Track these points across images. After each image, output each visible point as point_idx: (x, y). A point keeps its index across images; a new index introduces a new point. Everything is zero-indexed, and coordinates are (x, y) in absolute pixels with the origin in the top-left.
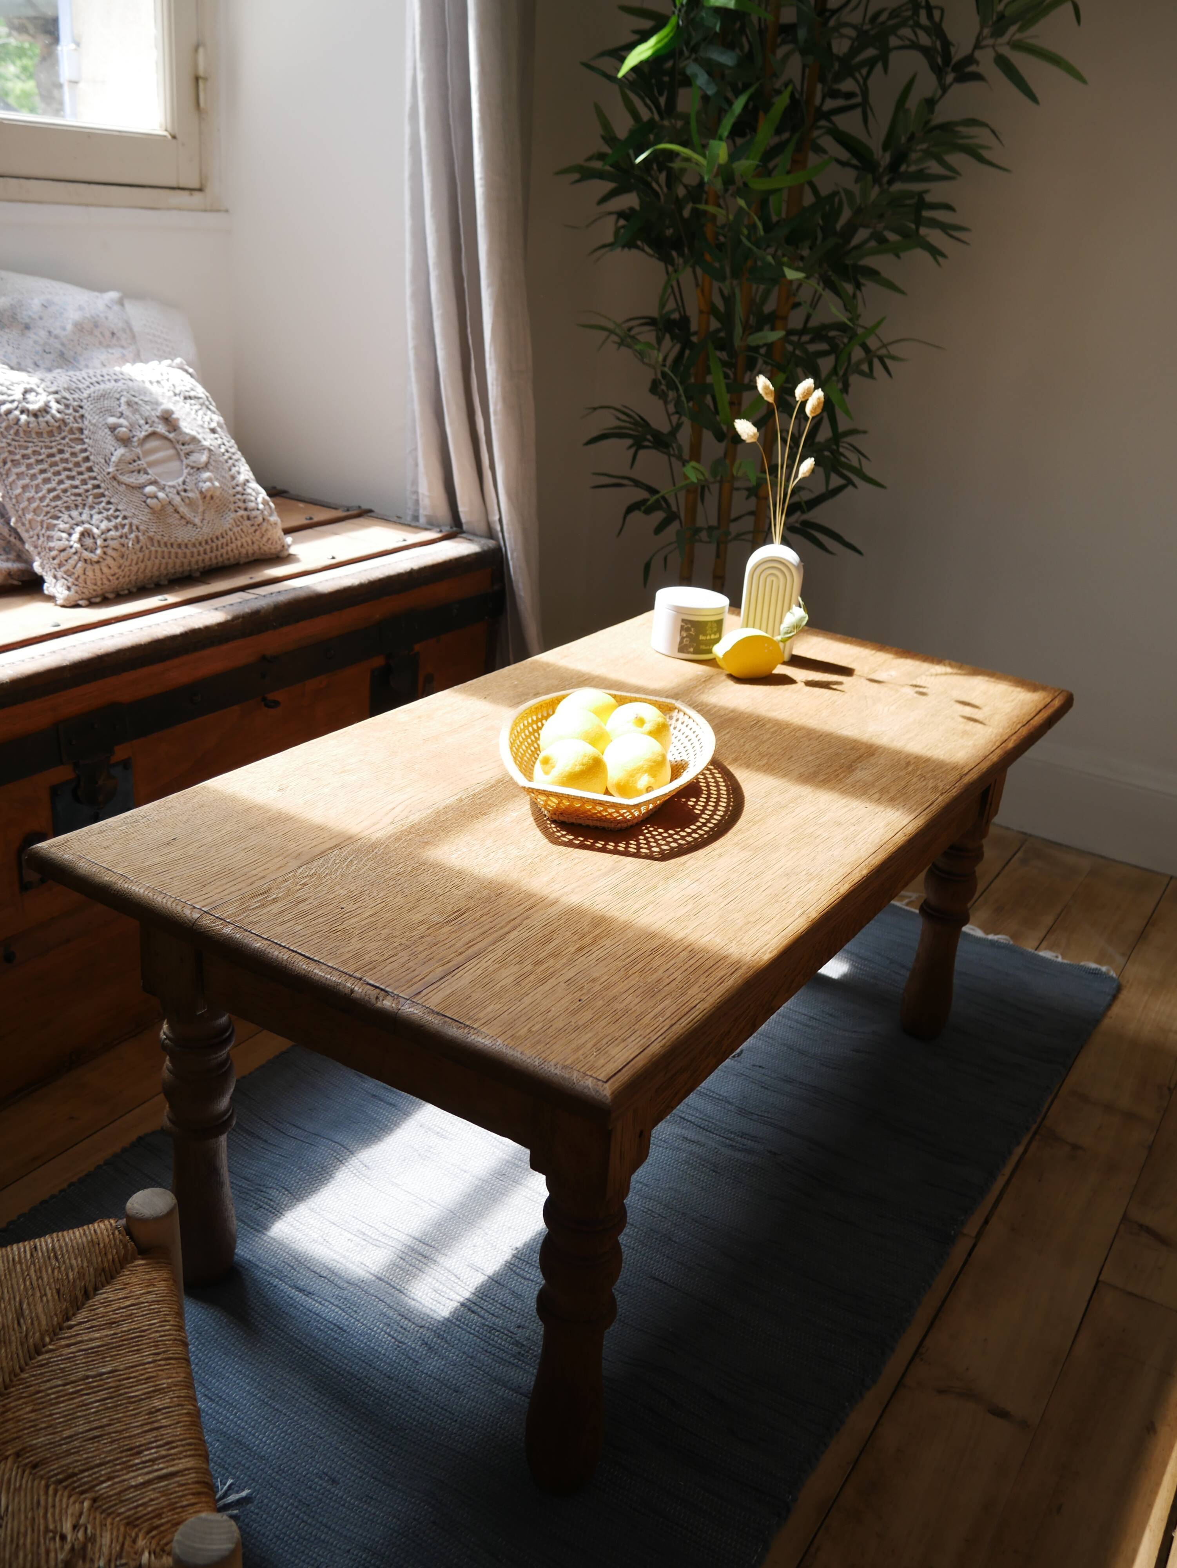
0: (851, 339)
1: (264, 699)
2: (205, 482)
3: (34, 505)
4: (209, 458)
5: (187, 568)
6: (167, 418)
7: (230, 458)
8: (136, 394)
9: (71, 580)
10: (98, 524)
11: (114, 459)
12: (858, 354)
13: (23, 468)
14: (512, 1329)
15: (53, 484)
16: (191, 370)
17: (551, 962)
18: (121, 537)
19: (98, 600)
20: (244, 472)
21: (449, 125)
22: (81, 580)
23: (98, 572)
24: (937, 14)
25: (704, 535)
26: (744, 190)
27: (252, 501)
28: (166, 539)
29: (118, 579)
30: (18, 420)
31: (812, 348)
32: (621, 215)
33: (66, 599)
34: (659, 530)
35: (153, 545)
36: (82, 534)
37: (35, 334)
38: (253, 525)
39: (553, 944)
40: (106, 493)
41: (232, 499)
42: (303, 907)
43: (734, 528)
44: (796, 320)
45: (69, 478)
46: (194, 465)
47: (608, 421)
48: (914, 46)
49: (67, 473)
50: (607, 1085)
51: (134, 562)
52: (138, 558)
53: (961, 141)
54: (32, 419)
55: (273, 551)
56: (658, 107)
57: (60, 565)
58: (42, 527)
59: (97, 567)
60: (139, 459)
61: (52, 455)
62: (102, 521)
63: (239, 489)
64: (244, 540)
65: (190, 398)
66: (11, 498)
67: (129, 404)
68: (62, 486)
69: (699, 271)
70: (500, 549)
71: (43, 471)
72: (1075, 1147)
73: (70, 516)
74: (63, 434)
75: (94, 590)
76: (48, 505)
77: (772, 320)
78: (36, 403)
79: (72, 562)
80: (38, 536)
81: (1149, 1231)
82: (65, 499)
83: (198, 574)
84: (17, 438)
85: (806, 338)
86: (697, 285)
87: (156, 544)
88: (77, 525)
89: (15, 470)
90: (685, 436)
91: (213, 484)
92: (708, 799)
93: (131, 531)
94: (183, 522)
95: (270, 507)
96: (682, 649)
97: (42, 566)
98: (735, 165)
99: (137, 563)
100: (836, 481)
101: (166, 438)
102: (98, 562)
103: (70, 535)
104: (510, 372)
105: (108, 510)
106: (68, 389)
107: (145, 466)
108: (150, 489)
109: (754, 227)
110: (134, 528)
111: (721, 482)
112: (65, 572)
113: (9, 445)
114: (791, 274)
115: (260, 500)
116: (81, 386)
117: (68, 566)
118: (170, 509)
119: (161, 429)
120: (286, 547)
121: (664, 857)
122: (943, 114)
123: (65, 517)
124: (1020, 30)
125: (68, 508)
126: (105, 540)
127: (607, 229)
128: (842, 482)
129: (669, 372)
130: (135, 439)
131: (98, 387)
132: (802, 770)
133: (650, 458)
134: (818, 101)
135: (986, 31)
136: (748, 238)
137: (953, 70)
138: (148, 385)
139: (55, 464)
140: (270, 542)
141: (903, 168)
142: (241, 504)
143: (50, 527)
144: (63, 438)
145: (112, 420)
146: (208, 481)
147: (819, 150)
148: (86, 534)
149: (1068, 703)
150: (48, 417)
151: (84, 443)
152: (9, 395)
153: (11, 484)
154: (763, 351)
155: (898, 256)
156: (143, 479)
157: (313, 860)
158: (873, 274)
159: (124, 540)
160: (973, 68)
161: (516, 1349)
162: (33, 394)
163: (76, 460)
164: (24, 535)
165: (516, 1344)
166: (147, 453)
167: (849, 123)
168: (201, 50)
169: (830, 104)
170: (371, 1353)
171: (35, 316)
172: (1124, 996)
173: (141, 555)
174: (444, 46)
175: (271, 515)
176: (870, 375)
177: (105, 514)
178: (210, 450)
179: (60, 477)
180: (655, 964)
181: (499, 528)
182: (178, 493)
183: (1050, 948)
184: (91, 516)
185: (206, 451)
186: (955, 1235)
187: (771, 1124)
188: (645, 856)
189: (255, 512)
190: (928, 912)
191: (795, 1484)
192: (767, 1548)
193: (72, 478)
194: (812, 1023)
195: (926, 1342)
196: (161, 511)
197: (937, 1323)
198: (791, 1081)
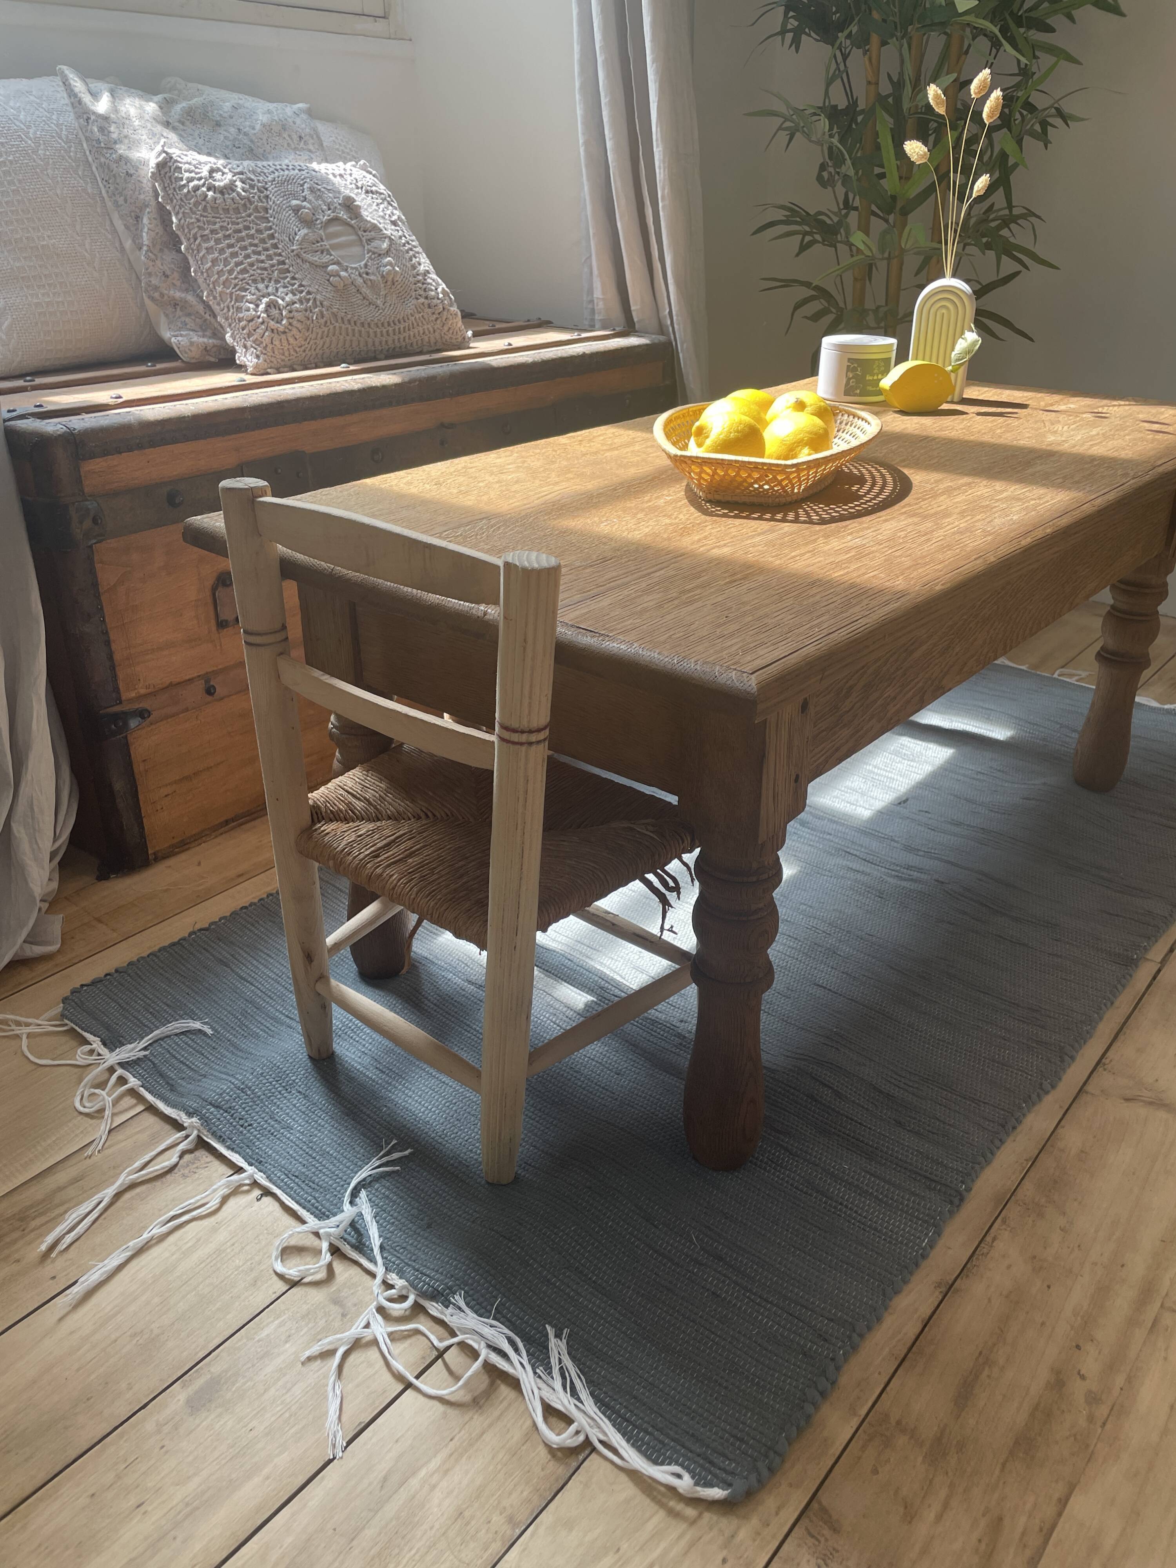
2: (385, 266)
3: (224, 278)
4: (390, 245)
6: (349, 205)
7: (411, 249)
8: (320, 183)
9: (259, 349)
10: (284, 298)
11: (297, 238)
13: (212, 243)
14: (674, 1023)
15: (240, 258)
16: (374, 172)
17: (698, 591)
18: (306, 310)
19: (286, 370)
20: (425, 263)
22: (269, 349)
23: (285, 343)
27: (432, 290)
28: (349, 317)
29: (304, 351)
30: (207, 196)
33: (256, 367)
35: (337, 322)
36: (268, 305)
37: (226, 131)
38: (433, 313)
39: (701, 579)
40: (291, 269)
41: (413, 287)
45: (255, 253)
46: (376, 250)
49: (253, 248)
50: (753, 677)
51: (319, 336)
52: (323, 332)
54: (218, 195)
55: (454, 342)
57: (249, 335)
58: (231, 298)
59: (283, 337)
60: (322, 240)
61: (240, 231)
62: (287, 294)
63: (420, 278)
64: (425, 327)
65: (372, 192)
66: (202, 273)
67: (312, 190)
68: (249, 260)
70: (670, 342)
71: (230, 246)
73: (257, 288)
74: (249, 212)
75: (283, 360)
76: (236, 278)
78: (221, 180)
79: (260, 332)
80: (228, 307)
82: (252, 272)
84: (206, 214)
87: (340, 321)
88: (264, 296)
89: (205, 245)
91: (394, 268)
92: (873, 484)
93: (315, 306)
94: (366, 303)
95: (451, 299)
97: (233, 336)
99: (322, 338)
101: (348, 224)
102: (284, 332)
103: (257, 306)
104: (676, 155)
105: (293, 285)
106: (253, 172)
107: (328, 247)
108: (332, 268)
110: (318, 303)
111: (889, 258)
112: (254, 342)
113: (198, 221)
115: (440, 290)
116: (266, 171)
117: (257, 336)
118: (353, 289)
119: (343, 215)
120: (467, 340)
123: (253, 290)
125: (255, 281)
126: (290, 312)
129: (837, 144)
130: (318, 222)
131: (282, 173)
132: (975, 466)
138: (331, 176)
139: (242, 239)
140: (451, 332)
142: (422, 293)
143: (240, 299)
144: (249, 216)
145: (295, 203)
146: (389, 265)
148: (272, 306)
150: (234, 195)
151: (269, 221)
152: (196, 174)
153: (201, 259)
156: (325, 259)
159: (308, 314)
162: (220, 173)
163: (261, 236)
164: (216, 308)
166: (331, 235)
170: (536, 1038)
171: (225, 115)
173: (325, 329)
175: (451, 305)
177: (290, 288)
178: (390, 238)
179: (247, 252)
181: (669, 322)
182: (360, 275)
184: (277, 289)
185: (387, 240)
186: (1138, 960)
187: (937, 859)
188: (804, 522)
189: (435, 301)
190: (1105, 657)
191: (969, 1176)
192: (939, 1233)
193: (259, 253)
194: (980, 777)
195: (1110, 1054)
196: (344, 290)
197: (1121, 1037)
198: (958, 824)
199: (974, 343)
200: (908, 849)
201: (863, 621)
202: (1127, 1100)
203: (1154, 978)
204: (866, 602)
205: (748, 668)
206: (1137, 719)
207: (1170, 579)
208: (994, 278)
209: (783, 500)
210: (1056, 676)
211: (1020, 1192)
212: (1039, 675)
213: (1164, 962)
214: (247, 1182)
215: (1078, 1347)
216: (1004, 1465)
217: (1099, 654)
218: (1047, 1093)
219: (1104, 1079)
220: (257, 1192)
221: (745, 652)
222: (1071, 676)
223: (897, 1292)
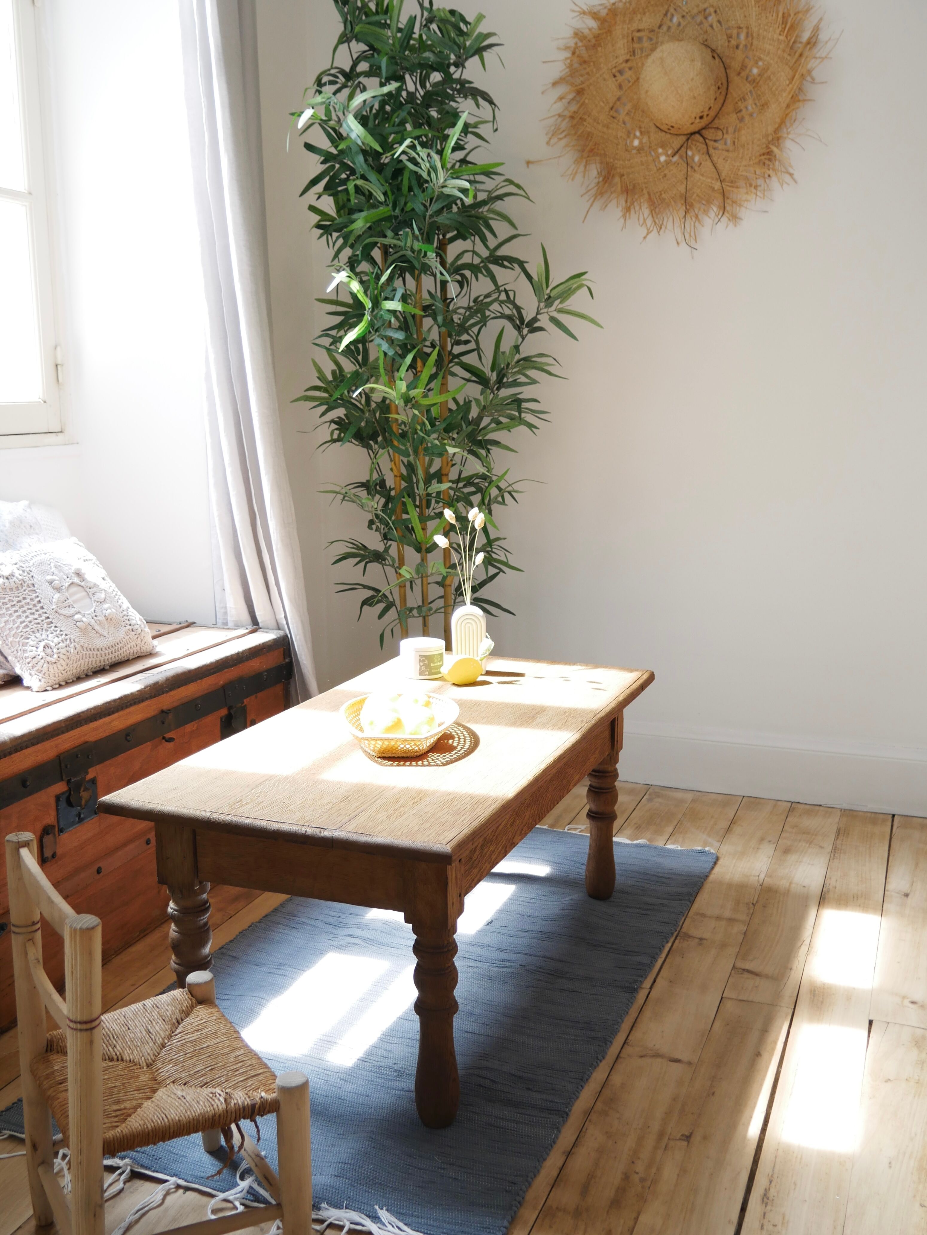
0: (490, 483)
1: (164, 738)
2: (106, 610)
3: (14, 632)
4: (105, 595)
5: (103, 663)
6: (78, 574)
7: (116, 595)
8: (58, 561)
9: (40, 675)
10: (53, 640)
11: (54, 600)
12: (494, 492)
13: (4, 611)
15: (23, 619)
16: (82, 544)
17: (402, 809)
18: (66, 646)
19: (57, 686)
20: (125, 603)
21: (232, 382)
22: (46, 675)
23: (56, 669)
24: (511, 294)
25: (415, 612)
26: (416, 406)
27: (133, 620)
28: (90, 646)
29: (66, 672)
31: (466, 490)
32: (333, 421)
33: (38, 688)
34: (381, 616)
35: (83, 651)
36: (44, 647)
38: (135, 635)
39: (400, 803)
40: (53, 621)
41: (122, 619)
42: (262, 805)
43: (434, 606)
44: (453, 474)
45: (31, 614)
46: (98, 600)
47: (342, 549)
48: (503, 316)
49: (30, 611)
50: (448, 846)
52: (76, 659)
53: (538, 365)
54: (6, 581)
55: (148, 650)
56: (358, 362)
57: (33, 667)
58: (19, 645)
59: (55, 665)
60: (68, 599)
61: (19, 601)
62: (54, 638)
63: (125, 613)
64: (131, 644)
65: (87, 560)
67: (56, 567)
68: (28, 619)
69: (391, 451)
70: (287, 636)
71: (16, 611)
72: (701, 939)
73: (36, 637)
74: (24, 588)
75: (55, 681)
76: (21, 631)
77: (439, 476)
78: (6, 571)
79: (40, 664)
80: (17, 651)
81: (749, 971)
82: (31, 627)
83: (108, 667)
85: (461, 485)
86: (391, 461)
87: (85, 650)
88: (40, 641)
90: (393, 551)
91: (111, 611)
92: (459, 739)
93: (71, 643)
94: (98, 635)
95: (144, 623)
96: (421, 673)
97: (21, 669)
98: (410, 392)
99: (76, 662)
100: (492, 571)
101: (80, 585)
102: (55, 663)
103: (37, 648)
104: (284, 524)
105: (56, 631)
106: (21, 561)
107: (72, 603)
108: (77, 617)
109: (424, 424)
110: (72, 641)
111: (422, 577)
112: (37, 671)
114: (451, 450)
115: (137, 619)
116: (27, 559)
117: (38, 667)
118: (90, 628)
119: (76, 580)
120: (154, 647)
121: (443, 765)
122: (525, 351)
123: (33, 638)
124: (560, 303)
125: (33, 632)
126: (58, 649)
127: (326, 432)
128: (497, 571)
129: (381, 513)
130: (64, 587)
131: (37, 559)
133: (374, 567)
134: (449, 348)
135: (542, 305)
136: (421, 430)
137: (526, 327)
138: (63, 555)
139: (22, 606)
140: (146, 645)
141: (505, 380)
142: (127, 622)
143: (24, 645)
144: (25, 591)
145: (49, 578)
146: (108, 609)
147: (454, 375)
148: (46, 647)
149: (651, 678)
150: (15, 579)
151: (36, 592)
154: (434, 495)
155: (510, 431)
156: (72, 611)
157: (257, 786)
158: (496, 443)
159: (68, 648)
160: (537, 325)
161: (395, 1074)
162: (4, 566)
163: (34, 603)
165: (396, 1071)
166: (72, 595)
167: (471, 359)
168: (58, 349)
169: (457, 350)
172: (720, 862)
173: (78, 656)
174: (225, 338)
175: (145, 627)
176: (503, 503)
177: (55, 633)
178: (105, 591)
179: (26, 614)
180: (455, 803)
181: (285, 622)
182: (93, 618)
183: (672, 843)
184: (48, 636)
185: (103, 592)
186: (637, 988)
187: (519, 953)
188: (434, 766)
189: (136, 627)
190: (592, 815)
191: (569, 1104)
192: (559, 1131)
193: (33, 614)
194: (533, 901)
195: (630, 1038)
196: (85, 630)
197: (634, 1029)
198: (526, 931)
199: (490, 645)
200: (499, 950)
201: (483, 816)
202: (641, 1057)
203: (647, 997)
204: (481, 806)
205: (445, 842)
206: (616, 851)
207: (618, 766)
208: (485, 577)
209: (418, 754)
210: (566, 830)
211: (595, 1108)
212: (555, 831)
213: (651, 988)
214: (173, 1186)
215: (633, 1162)
216: (608, 1212)
217: (588, 815)
218: (601, 1061)
219: (628, 1050)
220: (181, 1191)
221: (439, 835)
222: (575, 829)
223: (545, 1160)
